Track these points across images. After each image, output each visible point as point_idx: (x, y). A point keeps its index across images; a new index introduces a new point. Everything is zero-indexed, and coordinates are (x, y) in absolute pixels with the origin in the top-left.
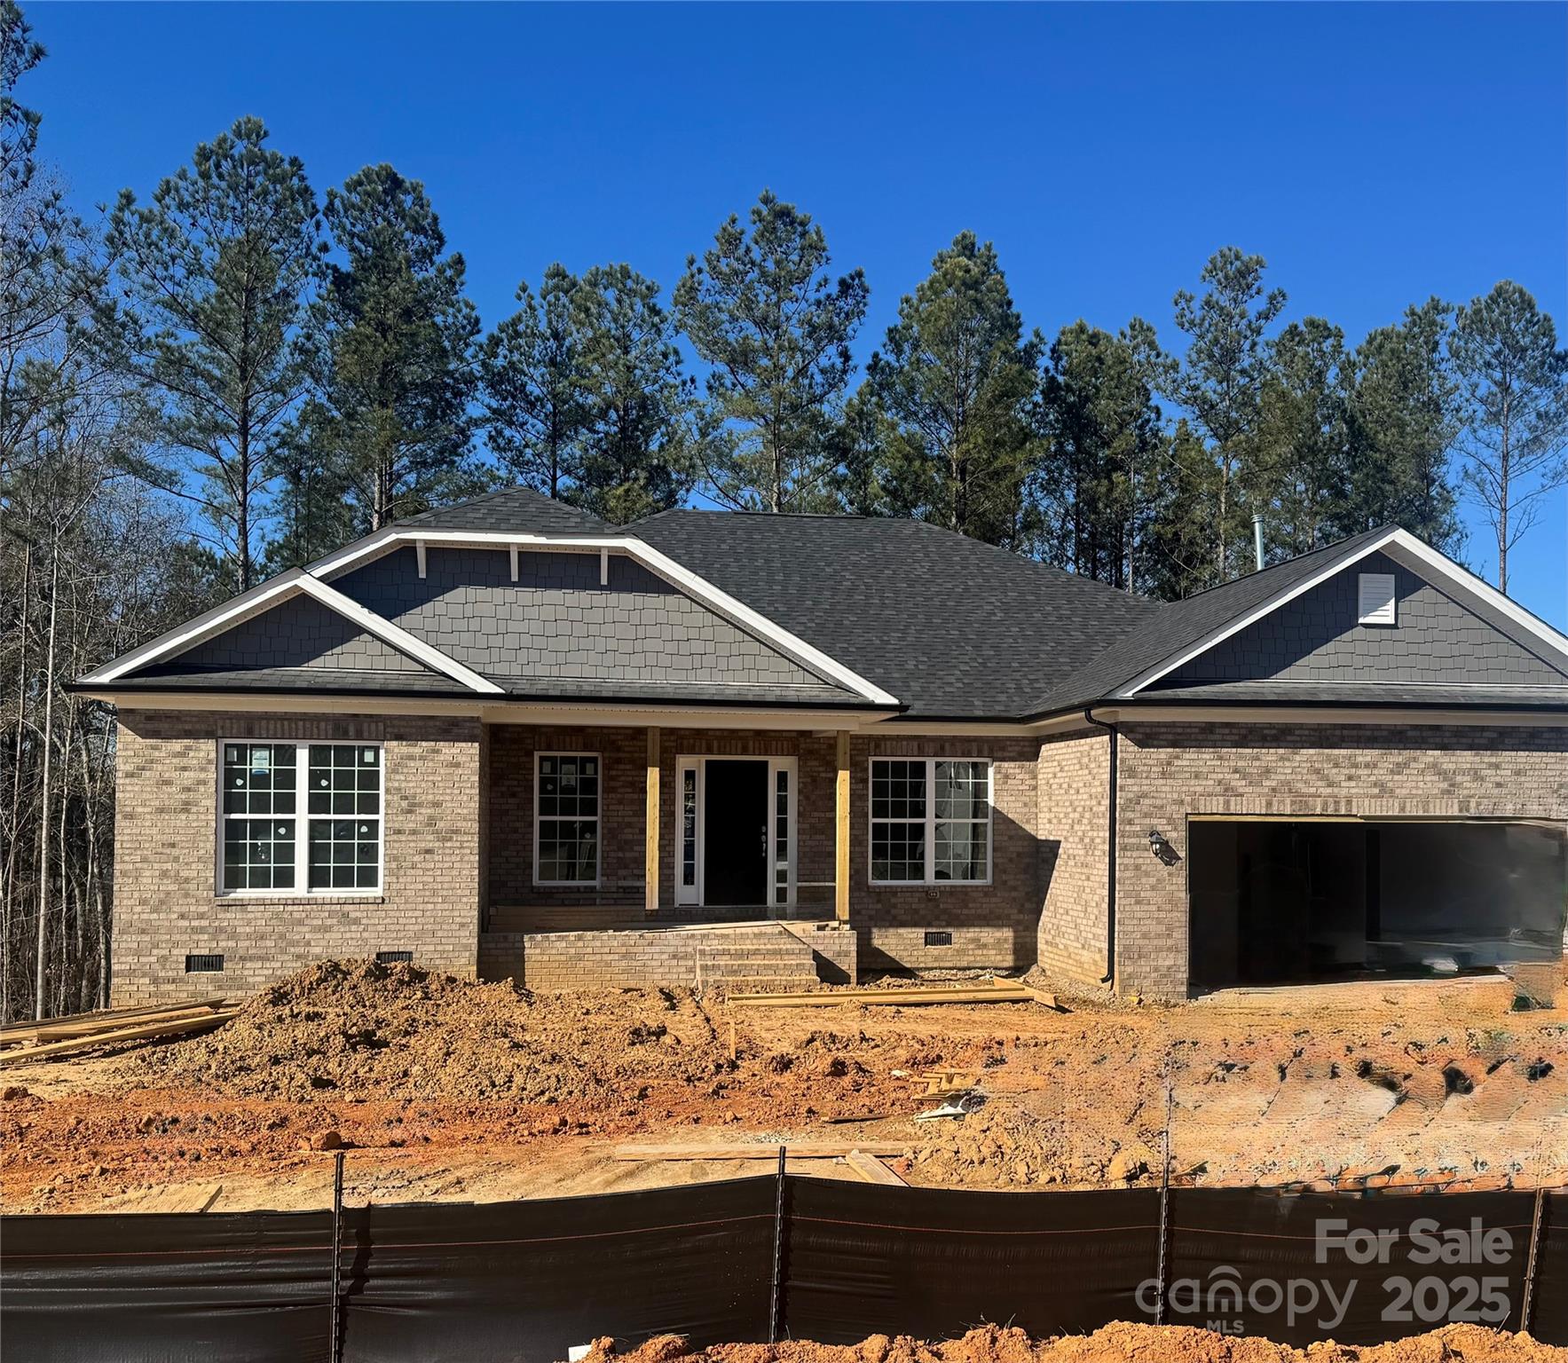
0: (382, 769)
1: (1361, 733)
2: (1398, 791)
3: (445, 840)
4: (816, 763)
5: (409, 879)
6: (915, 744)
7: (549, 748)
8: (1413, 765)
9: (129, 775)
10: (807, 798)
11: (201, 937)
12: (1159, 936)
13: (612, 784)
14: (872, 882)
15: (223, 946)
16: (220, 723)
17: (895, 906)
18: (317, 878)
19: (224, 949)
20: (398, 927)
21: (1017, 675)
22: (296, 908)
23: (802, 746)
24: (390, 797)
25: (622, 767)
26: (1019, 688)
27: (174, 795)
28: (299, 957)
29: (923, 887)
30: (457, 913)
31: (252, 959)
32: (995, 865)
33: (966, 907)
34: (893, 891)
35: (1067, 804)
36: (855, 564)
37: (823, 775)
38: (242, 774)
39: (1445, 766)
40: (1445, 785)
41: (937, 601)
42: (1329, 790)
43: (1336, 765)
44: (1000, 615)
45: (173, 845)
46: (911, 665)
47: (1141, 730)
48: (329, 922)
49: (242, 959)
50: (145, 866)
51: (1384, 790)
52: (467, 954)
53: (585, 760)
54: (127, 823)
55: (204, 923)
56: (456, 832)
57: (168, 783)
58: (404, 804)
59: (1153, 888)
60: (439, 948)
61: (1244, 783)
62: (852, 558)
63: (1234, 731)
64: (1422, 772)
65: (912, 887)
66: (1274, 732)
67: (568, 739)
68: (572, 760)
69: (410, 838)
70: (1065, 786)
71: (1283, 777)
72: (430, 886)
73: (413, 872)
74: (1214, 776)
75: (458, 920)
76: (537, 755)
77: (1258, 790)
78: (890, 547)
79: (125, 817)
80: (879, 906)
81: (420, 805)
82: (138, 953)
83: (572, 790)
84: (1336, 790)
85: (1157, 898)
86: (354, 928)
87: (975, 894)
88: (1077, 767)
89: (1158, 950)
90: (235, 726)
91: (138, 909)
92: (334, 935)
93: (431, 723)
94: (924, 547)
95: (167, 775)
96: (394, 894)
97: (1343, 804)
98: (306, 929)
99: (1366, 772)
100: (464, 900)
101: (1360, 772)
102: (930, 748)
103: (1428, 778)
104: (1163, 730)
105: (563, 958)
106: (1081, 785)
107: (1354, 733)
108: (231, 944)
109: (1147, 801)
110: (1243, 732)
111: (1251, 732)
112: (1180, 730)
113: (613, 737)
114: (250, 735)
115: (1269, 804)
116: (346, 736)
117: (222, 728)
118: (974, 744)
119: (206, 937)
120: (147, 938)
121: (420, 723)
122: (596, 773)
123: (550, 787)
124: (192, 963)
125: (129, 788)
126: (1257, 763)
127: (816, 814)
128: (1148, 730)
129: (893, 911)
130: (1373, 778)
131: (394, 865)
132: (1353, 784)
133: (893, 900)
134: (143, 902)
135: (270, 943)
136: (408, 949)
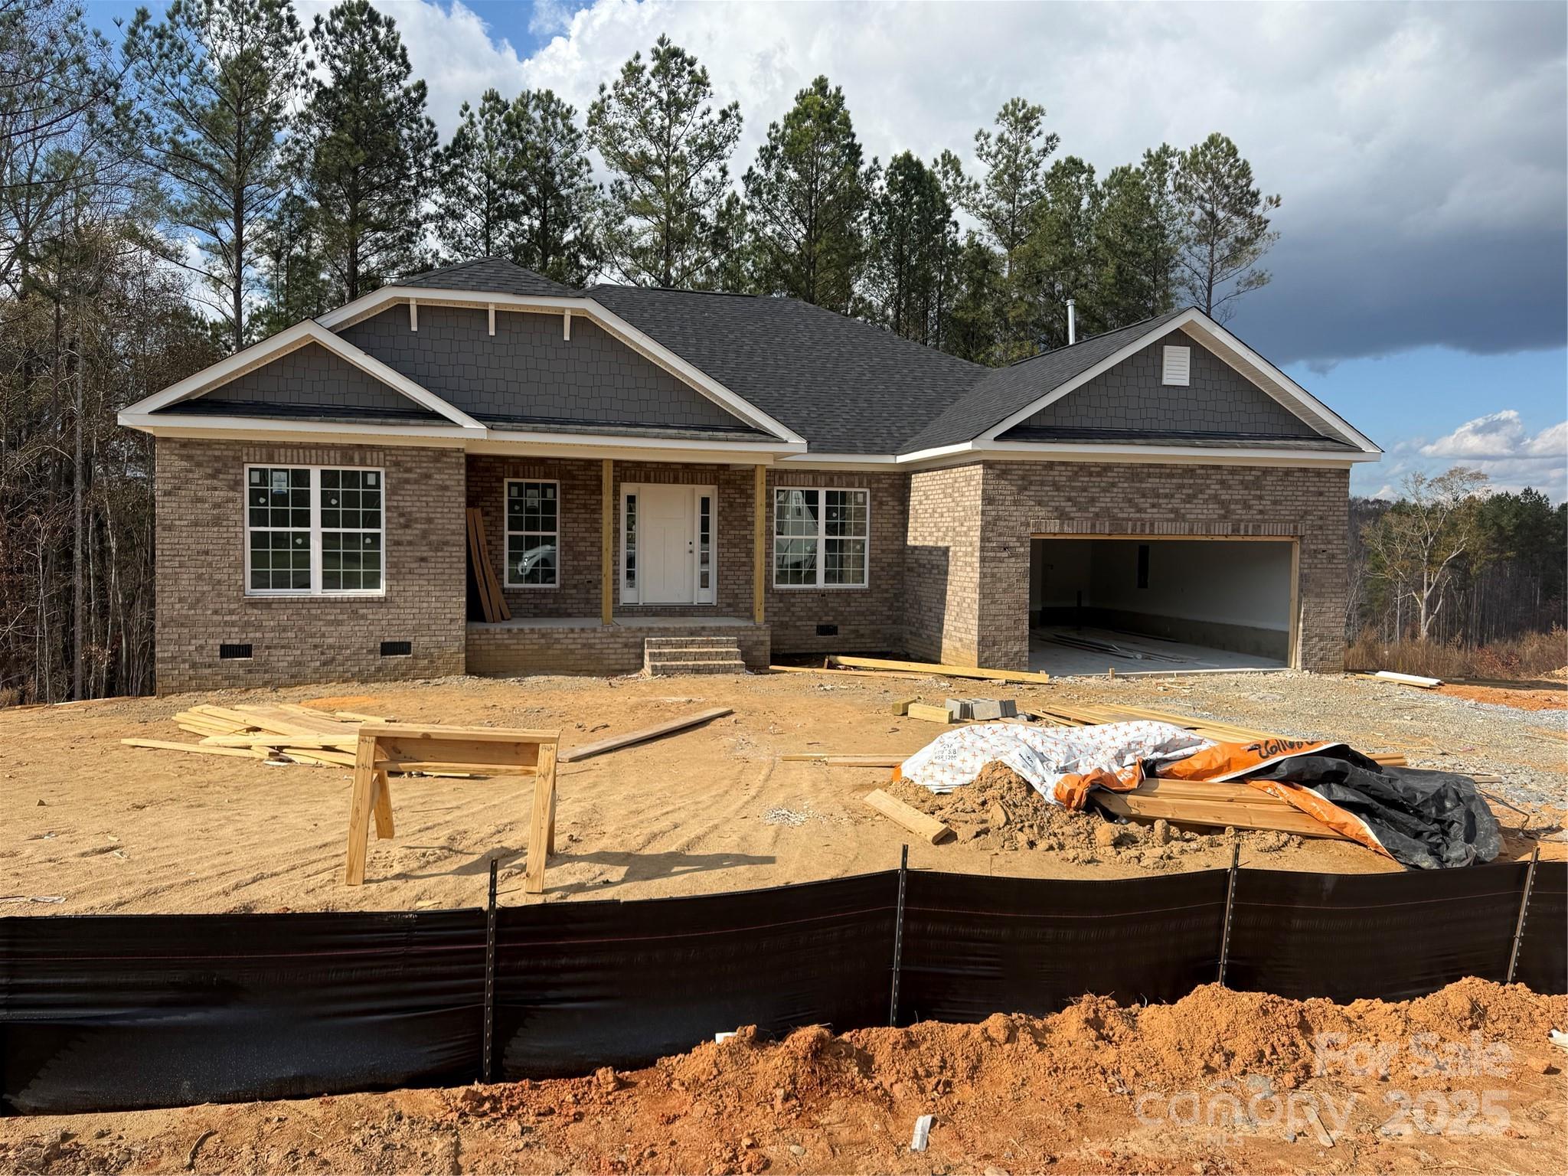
0: (383, 491)
1: (1163, 470)
2: (1188, 516)
3: (437, 550)
4: (732, 491)
5: (407, 582)
6: (811, 477)
7: (516, 475)
8: (1200, 496)
9: (167, 493)
10: (725, 519)
11: (233, 629)
12: (1007, 629)
13: (568, 506)
14: (775, 586)
15: (251, 636)
16: (245, 451)
17: (793, 605)
18: (329, 581)
19: (252, 639)
20: (398, 622)
21: (887, 423)
22: (312, 605)
23: (722, 477)
24: (390, 514)
25: (576, 492)
26: (890, 433)
27: (205, 511)
28: (316, 647)
29: (815, 590)
30: (447, 611)
31: (275, 647)
32: (871, 573)
33: (849, 606)
34: (793, 593)
35: (932, 525)
36: (751, 333)
37: (738, 500)
38: (264, 493)
39: (1223, 497)
40: (1222, 512)
41: (819, 363)
42: (1138, 515)
43: (1144, 496)
44: (868, 376)
45: (207, 553)
46: (804, 414)
47: (999, 467)
48: (340, 617)
49: (268, 647)
50: (183, 570)
51: (1178, 516)
52: (457, 644)
53: (546, 486)
54: (166, 534)
55: (234, 618)
56: (446, 543)
57: (201, 500)
58: (402, 520)
59: (1005, 591)
60: (434, 639)
61: (1074, 509)
62: (749, 327)
63: (1069, 468)
64: (1206, 501)
65: (807, 590)
66: (1098, 469)
67: (531, 469)
68: (535, 486)
69: (408, 548)
70: (930, 511)
71: (1104, 505)
72: (425, 588)
73: (410, 576)
74: (1053, 504)
75: (449, 616)
76: (506, 481)
77: (1086, 515)
78: (777, 320)
79: (164, 529)
80: (781, 605)
81: (416, 521)
82: (178, 642)
83: (534, 510)
84: (1143, 515)
85: (1008, 599)
86: (362, 622)
87: (856, 596)
88: (941, 496)
89: (1008, 640)
90: (258, 453)
91: (177, 606)
92: (345, 628)
93: (423, 453)
94: (804, 321)
95: (200, 494)
96: (395, 594)
97: (1148, 526)
98: (321, 623)
99: (1165, 501)
100: (454, 599)
101: (1161, 501)
102: (822, 480)
103: (1210, 506)
104: (1015, 467)
105: (536, 647)
106: (945, 510)
107: (1158, 470)
108: (258, 635)
109: (1002, 523)
110: (1075, 469)
111: (1081, 469)
112: (1028, 467)
113: (569, 468)
114: (271, 460)
115: (1093, 526)
116: (351, 462)
117: (248, 454)
118: (857, 478)
119: (236, 629)
120: (186, 630)
121: (414, 453)
122: (555, 496)
123: (517, 508)
124: (227, 651)
125: (167, 504)
126: (1085, 494)
127: (732, 532)
128: (1004, 467)
129: (792, 609)
130: (1170, 506)
131: (394, 571)
132: (1155, 510)
133: (792, 600)
134: (181, 600)
135: (290, 634)
136: (408, 640)
